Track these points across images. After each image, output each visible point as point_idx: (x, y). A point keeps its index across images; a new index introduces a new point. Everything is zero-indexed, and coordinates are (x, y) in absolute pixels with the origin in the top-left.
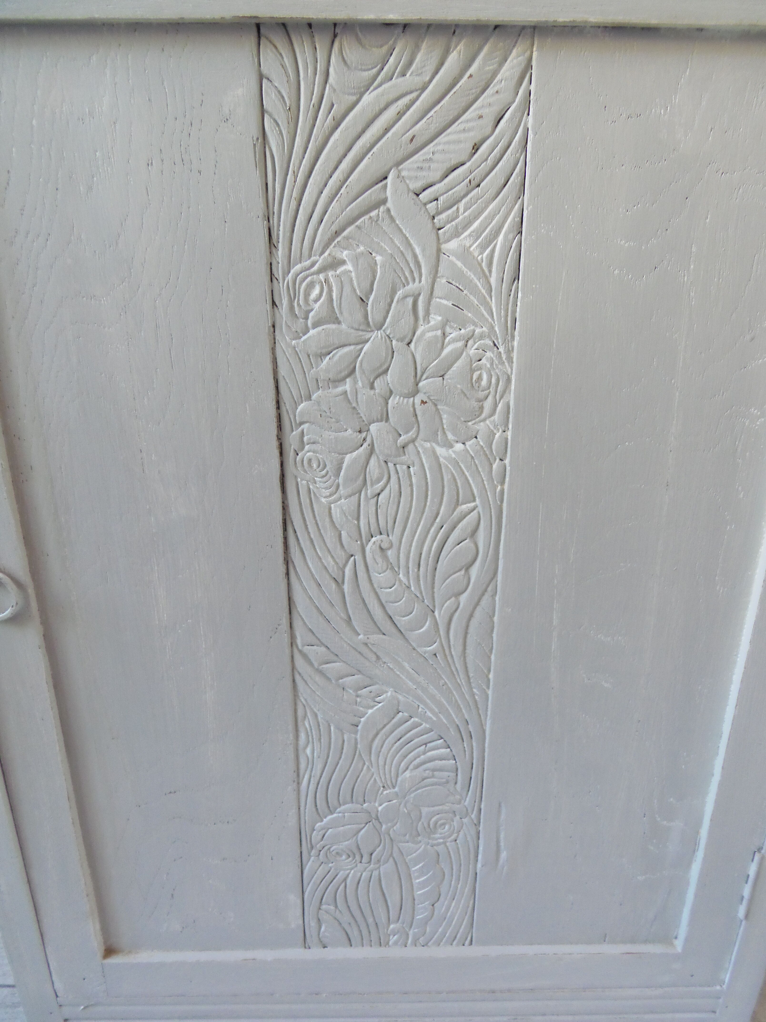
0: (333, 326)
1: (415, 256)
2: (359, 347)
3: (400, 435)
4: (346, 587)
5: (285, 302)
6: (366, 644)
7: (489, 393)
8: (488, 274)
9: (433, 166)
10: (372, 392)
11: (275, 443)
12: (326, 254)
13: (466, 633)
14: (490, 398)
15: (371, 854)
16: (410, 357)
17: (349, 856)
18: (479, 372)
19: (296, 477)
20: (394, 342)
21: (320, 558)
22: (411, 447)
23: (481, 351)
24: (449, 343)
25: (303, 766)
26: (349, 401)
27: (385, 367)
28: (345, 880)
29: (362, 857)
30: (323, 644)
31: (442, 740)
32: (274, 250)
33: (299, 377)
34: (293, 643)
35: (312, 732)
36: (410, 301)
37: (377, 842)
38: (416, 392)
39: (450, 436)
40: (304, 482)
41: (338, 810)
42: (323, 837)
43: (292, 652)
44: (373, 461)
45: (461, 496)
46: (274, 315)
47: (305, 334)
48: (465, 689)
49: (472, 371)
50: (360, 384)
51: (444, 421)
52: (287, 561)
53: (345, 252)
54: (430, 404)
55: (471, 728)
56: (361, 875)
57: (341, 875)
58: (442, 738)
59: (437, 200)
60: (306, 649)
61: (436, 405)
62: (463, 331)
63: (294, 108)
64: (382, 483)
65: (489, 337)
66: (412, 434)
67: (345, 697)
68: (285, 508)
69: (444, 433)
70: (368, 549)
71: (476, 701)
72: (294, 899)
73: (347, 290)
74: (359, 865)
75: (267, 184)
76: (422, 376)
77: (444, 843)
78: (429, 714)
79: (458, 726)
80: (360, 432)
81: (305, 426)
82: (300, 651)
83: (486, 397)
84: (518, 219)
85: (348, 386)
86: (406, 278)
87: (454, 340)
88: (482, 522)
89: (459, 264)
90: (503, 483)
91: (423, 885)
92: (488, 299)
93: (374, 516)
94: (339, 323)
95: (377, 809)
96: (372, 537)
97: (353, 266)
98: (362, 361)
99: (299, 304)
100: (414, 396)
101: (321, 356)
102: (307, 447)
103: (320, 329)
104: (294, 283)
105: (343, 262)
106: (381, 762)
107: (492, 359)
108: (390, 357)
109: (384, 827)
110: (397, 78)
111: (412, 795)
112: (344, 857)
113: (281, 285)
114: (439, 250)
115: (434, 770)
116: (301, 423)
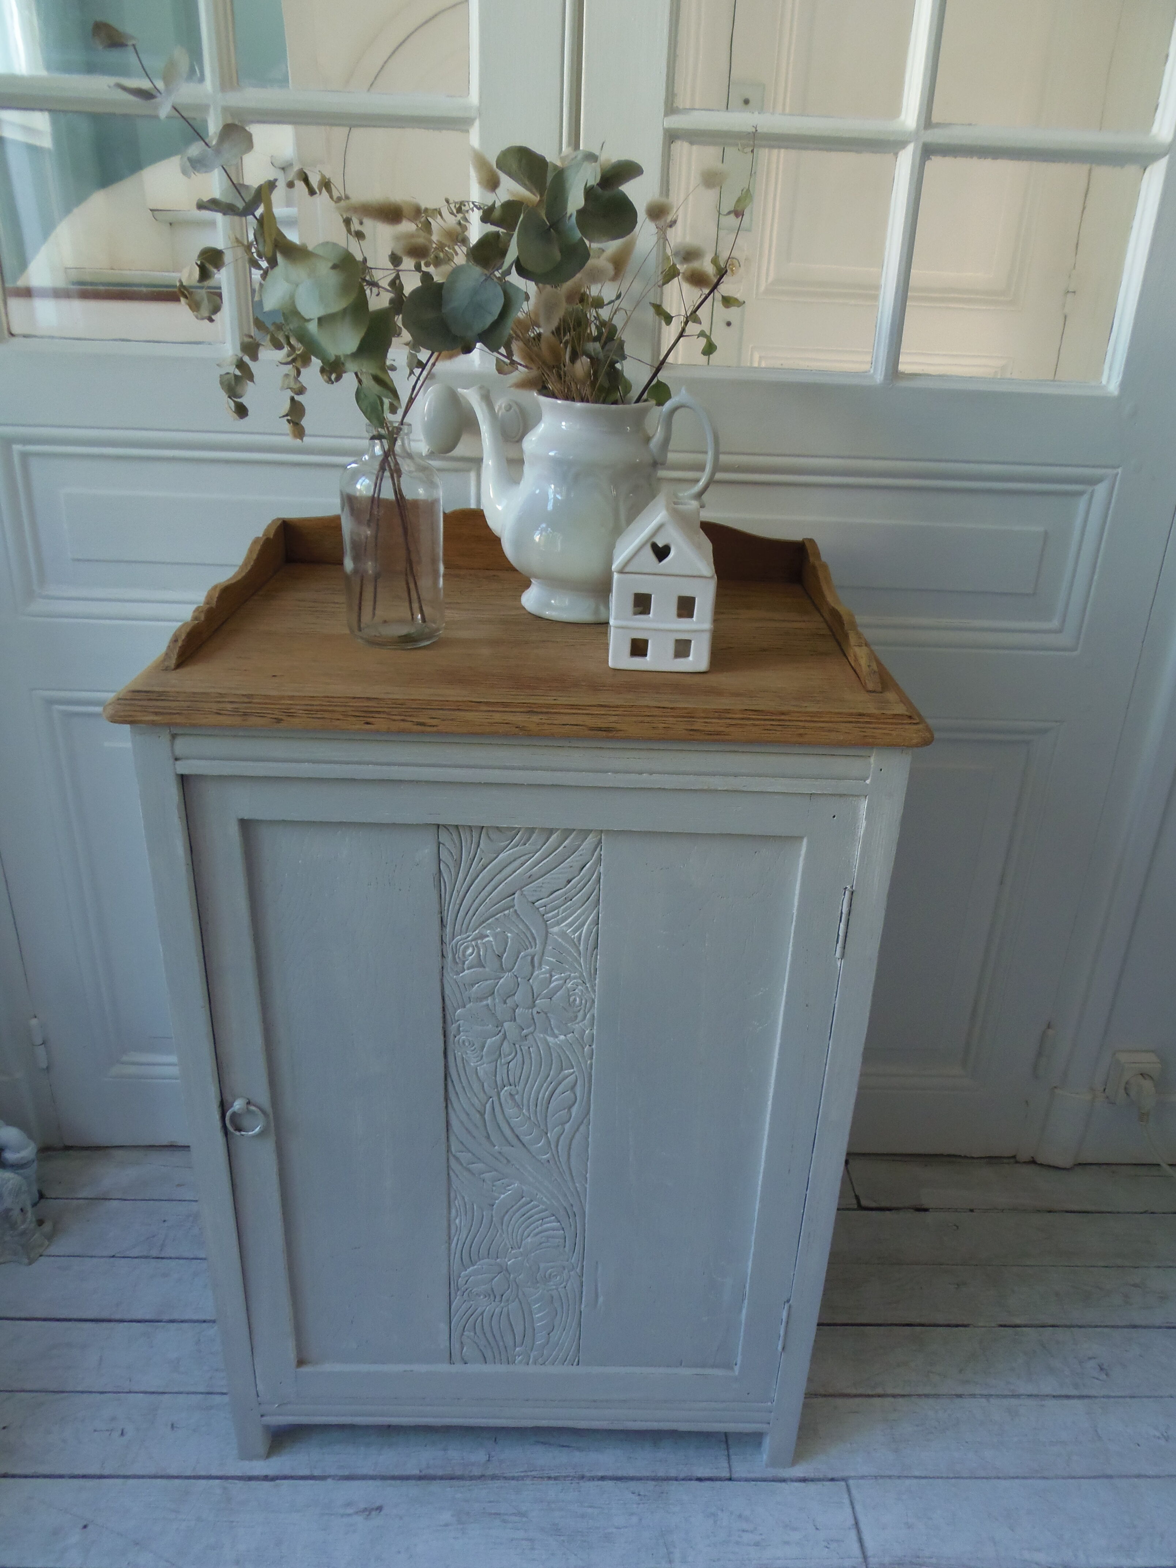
0: (481, 969)
1: (532, 934)
2: (496, 981)
3: (523, 1030)
4: (486, 1116)
5: (450, 956)
6: (500, 1153)
7: (581, 1009)
8: (578, 945)
9: (543, 890)
10: (505, 1006)
11: (441, 1031)
12: (477, 932)
13: (570, 1148)
14: (582, 1012)
15: (502, 1296)
16: (530, 987)
17: (486, 1297)
18: (574, 997)
19: (454, 1051)
20: (519, 979)
21: (469, 1099)
22: (530, 1037)
23: (574, 986)
24: (554, 981)
25: (453, 1231)
26: (490, 1010)
27: (514, 992)
28: (482, 1314)
29: (495, 1297)
30: (469, 1151)
31: (554, 1217)
32: (444, 929)
33: (458, 996)
34: (449, 1150)
35: (460, 1209)
36: (529, 958)
37: (506, 1287)
38: (534, 1006)
39: (556, 1032)
40: (459, 1053)
41: (478, 1263)
42: (467, 1281)
43: (448, 1156)
44: (505, 1043)
45: (564, 1065)
46: (443, 962)
47: (462, 973)
48: (570, 1184)
49: (569, 996)
50: (497, 1000)
51: (552, 1023)
52: (447, 1099)
53: (488, 931)
54: (542, 1014)
55: (575, 1209)
56: (495, 1310)
57: (479, 1310)
58: (553, 1215)
59: (545, 906)
60: (458, 1154)
61: (546, 1014)
62: (563, 975)
63: (458, 861)
64: (511, 1057)
65: (580, 978)
66: (531, 1029)
67: (485, 1187)
68: (446, 1067)
69: (552, 1029)
70: (502, 1093)
71: (578, 1192)
72: (443, 1327)
73: (489, 950)
74: (493, 1303)
75: (441, 895)
76: (537, 998)
77: (557, 1289)
78: (544, 1199)
79: (565, 1208)
80: (497, 1027)
81: (461, 1022)
82: (454, 1156)
83: (579, 1011)
84: (596, 918)
85: (489, 1001)
86: (526, 945)
87: (557, 980)
88: (578, 1082)
89: (560, 940)
90: (591, 1058)
91: (541, 1319)
92: (578, 958)
93: (506, 1075)
94: (484, 967)
95: (507, 1263)
96: (505, 1087)
97: (493, 939)
98: (499, 988)
99: (459, 957)
100: (532, 1009)
101: (473, 985)
102: (462, 1033)
103: (472, 970)
104: (456, 947)
105: (488, 936)
106: (510, 1230)
107: (582, 991)
108: (517, 987)
109: (512, 1276)
110: (521, 846)
111: (533, 1254)
112: (482, 1297)
113: (448, 946)
114: (547, 932)
115: (548, 1237)
116: (458, 1021)
